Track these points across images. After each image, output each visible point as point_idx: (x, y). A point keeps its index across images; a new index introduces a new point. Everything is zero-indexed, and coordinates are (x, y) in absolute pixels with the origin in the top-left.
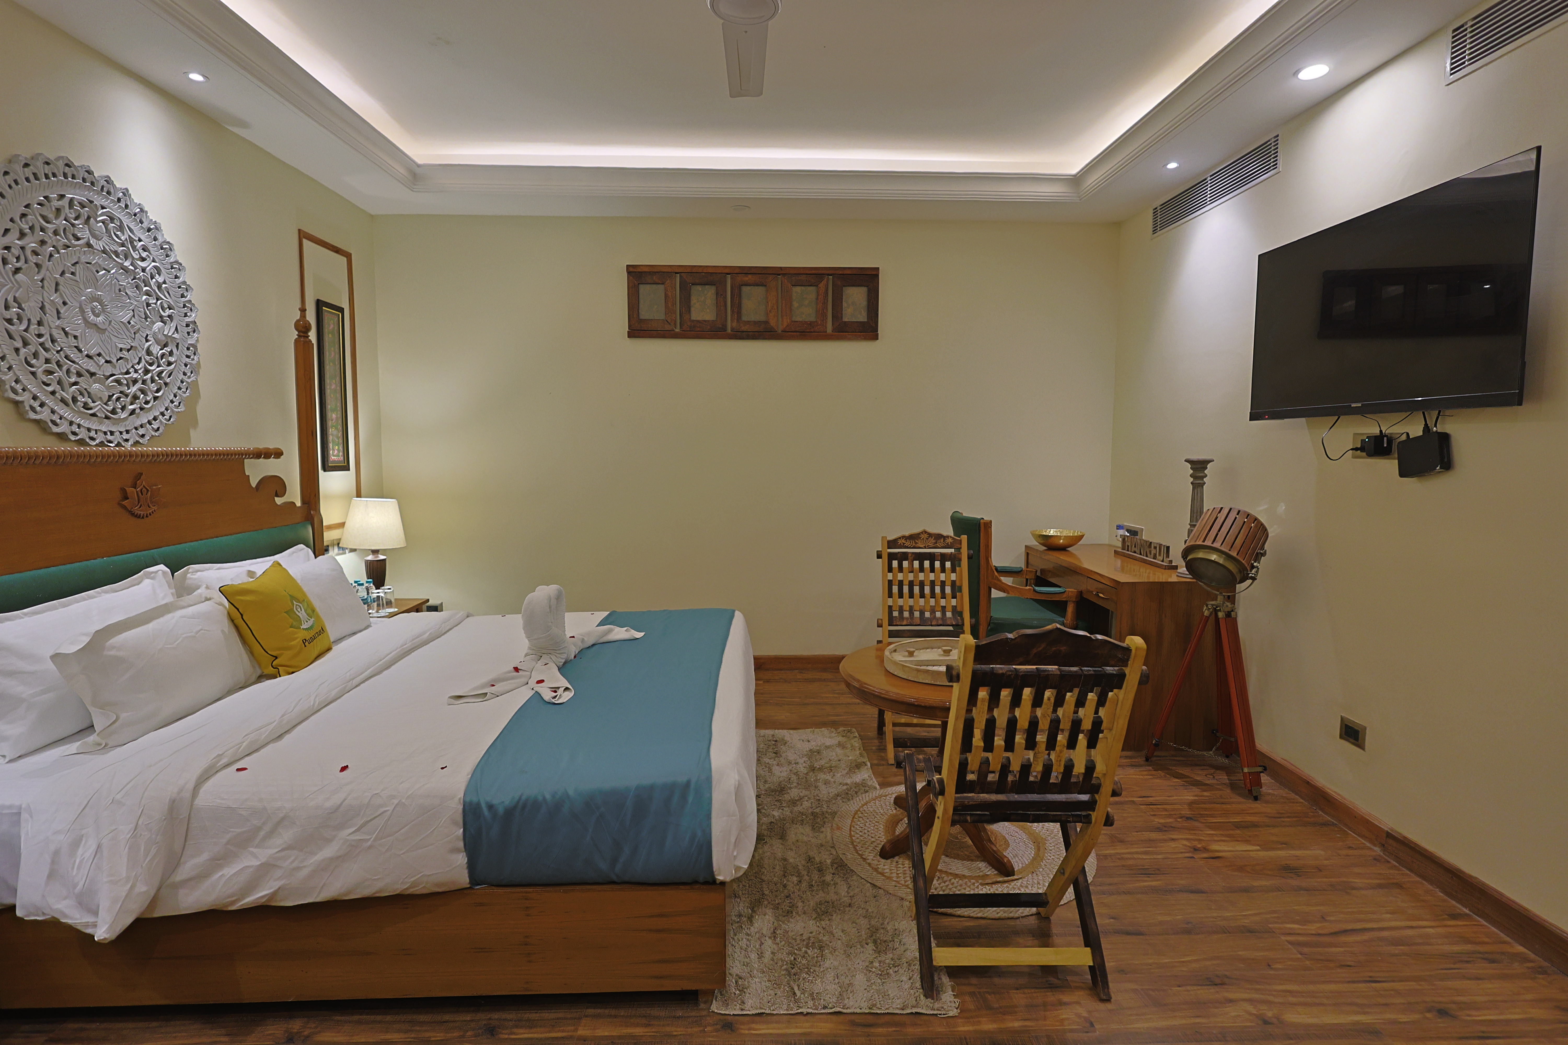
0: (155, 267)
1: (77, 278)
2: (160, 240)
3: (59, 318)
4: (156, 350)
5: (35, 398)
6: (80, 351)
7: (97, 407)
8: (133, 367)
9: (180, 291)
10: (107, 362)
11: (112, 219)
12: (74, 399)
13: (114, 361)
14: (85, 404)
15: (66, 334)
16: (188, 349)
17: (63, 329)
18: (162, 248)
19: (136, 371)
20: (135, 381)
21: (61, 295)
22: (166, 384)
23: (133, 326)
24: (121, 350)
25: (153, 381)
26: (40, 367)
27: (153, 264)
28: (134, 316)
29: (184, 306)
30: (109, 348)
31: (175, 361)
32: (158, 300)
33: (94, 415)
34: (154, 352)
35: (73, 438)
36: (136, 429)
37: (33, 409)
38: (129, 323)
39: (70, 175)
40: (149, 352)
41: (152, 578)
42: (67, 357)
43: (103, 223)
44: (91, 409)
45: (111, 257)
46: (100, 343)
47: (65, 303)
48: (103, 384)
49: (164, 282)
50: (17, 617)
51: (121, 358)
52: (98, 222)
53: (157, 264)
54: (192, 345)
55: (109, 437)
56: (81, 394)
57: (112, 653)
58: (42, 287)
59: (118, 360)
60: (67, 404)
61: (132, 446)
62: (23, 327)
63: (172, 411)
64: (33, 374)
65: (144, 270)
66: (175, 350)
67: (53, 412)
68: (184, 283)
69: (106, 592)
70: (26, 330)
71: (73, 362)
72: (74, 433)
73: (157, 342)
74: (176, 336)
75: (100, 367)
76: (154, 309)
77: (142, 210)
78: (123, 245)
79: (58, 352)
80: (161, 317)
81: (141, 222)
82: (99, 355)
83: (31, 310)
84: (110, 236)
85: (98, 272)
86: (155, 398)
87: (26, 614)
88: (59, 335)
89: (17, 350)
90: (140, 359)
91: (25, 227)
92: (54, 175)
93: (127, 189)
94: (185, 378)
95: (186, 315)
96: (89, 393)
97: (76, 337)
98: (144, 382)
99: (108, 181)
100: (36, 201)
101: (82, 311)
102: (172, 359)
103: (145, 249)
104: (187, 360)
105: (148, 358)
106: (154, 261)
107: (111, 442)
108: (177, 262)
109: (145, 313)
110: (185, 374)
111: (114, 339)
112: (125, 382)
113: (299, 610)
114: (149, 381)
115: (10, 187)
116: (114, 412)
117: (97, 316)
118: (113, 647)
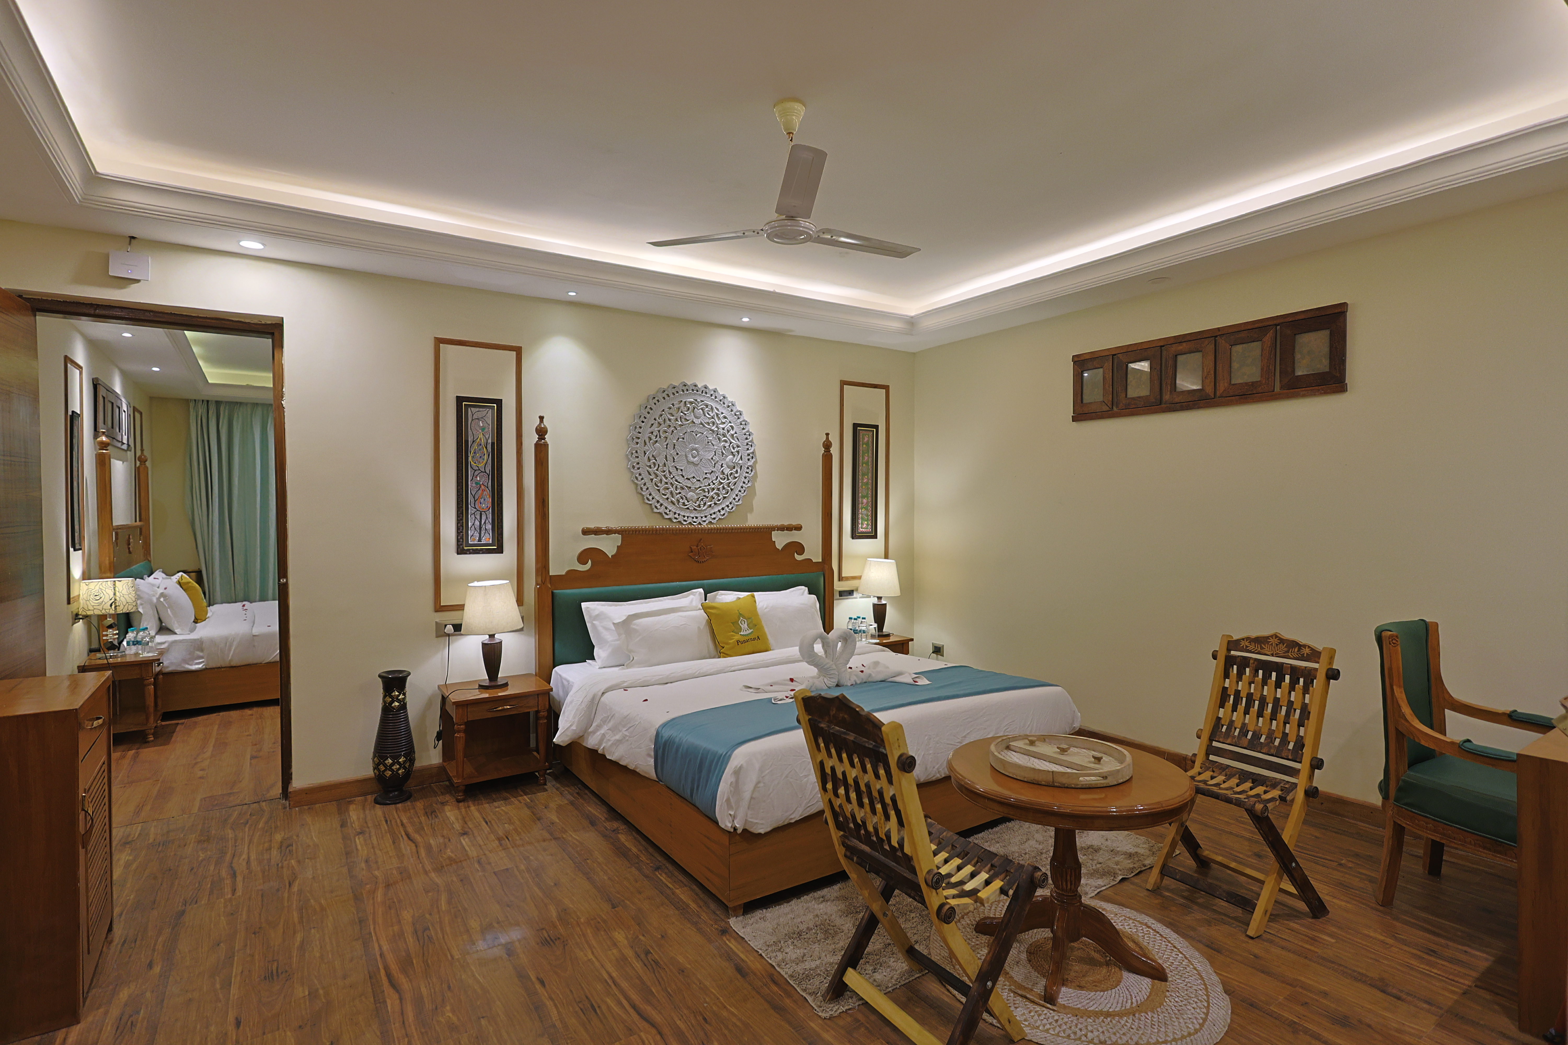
0: (730, 426)
1: (685, 440)
2: (735, 410)
3: (674, 462)
4: (727, 471)
5: (658, 502)
6: (683, 477)
7: (690, 505)
8: (712, 482)
9: (745, 437)
10: (697, 480)
11: (707, 406)
12: (678, 501)
13: (701, 480)
14: (684, 503)
15: (677, 469)
16: (748, 468)
17: (675, 467)
18: (736, 415)
19: (714, 484)
20: (713, 489)
21: (676, 450)
22: (732, 489)
23: (714, 460)
24: (706, 473)
25: (724, 488)
26: (662, 486)
27: (730, 424)
28: (715, 455)
29: (747, 444)
30: (699, 473)
31: (739, 476)
32: (731, 443)
33: (688, 508)
34: (726, 473)
35: (675, 521)
36: (711, 515)
37: (656, 507)
38: (712, 459)
39: (685, 390)
40: (723, 473)
41: (694, 595)
42: (676, 481)
43: (702, 409)
44: (686, 505)
45: (704, 426)
46: (695, 471)
47: (677, 454)
48: (694, 492)
49: (736, 433)
50: (624, 605)
51: (706, 478)
52: (698, 410)
53: (732, 424)
54: (750, 466)
55: (695, 520)
56: (682, 498)
57: (634, 627)
58: (667, 448)
59: (703, 480)
60: (674, 504)
61: (706, 524)
62: (655, 469)
63: (734, 504)
64: (659, 490)
65: (723, 429)
66: (739, 470)
67: (666, 508)
68: (748, 431)
69: (668, 599)
70: (657, 470)
71: (679, 483)
72: (676, 518)
73: (728, 467)
74: (740, 462)
75: (693, 484)
76: (727, 449)
77: (724, 397)
78: (713, 418)
79: (672, 479)
80: (732, 453)
81: (724, 403)
82: (694, 477)
83: (661, 460)
84: (705, 415)
85: (696, 435)
86: (725, 498)
87: (627, 604)
88: (673, 470)
89: (652, 480)
90: (717, 477)
91: (661, 421)
92: (677, 392)
93: (716, 389)
94: (744, 485)
95: (748, 449)
96: (686, 497)
97: (682, 470)
98: (718, 489)
99: (706, 387)
100: (667, 407)
101: (686, 457)
102: (736, 475)
103: (725, 417)
104: (747, 475)
105: (721, 476)
106: (730, 422)
107: (695, 522)
108: (744, 421)
109: (722, 452)
110: (744, 483)
111: (702, 468)
112: (707, 490)
113: (743, 623)
114: (721, 489)
115: (655, 404)
116: (699, 506)
117: (694, 457)
118: (635, 624)
